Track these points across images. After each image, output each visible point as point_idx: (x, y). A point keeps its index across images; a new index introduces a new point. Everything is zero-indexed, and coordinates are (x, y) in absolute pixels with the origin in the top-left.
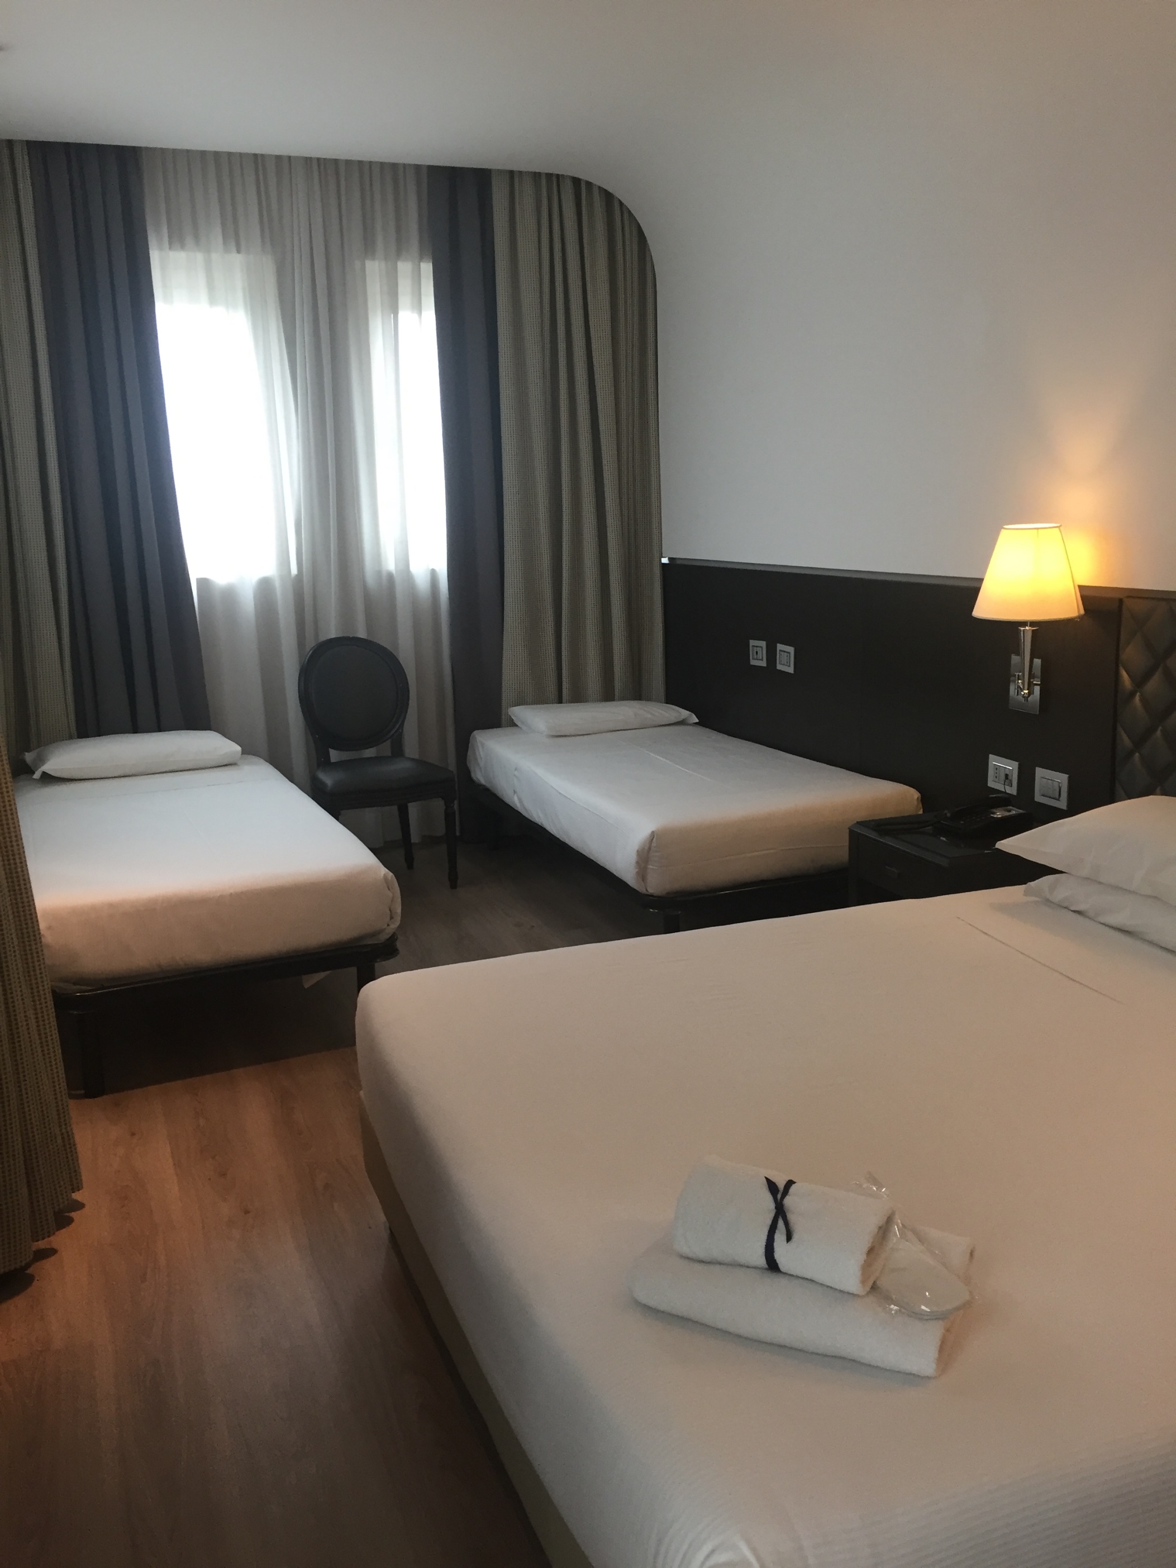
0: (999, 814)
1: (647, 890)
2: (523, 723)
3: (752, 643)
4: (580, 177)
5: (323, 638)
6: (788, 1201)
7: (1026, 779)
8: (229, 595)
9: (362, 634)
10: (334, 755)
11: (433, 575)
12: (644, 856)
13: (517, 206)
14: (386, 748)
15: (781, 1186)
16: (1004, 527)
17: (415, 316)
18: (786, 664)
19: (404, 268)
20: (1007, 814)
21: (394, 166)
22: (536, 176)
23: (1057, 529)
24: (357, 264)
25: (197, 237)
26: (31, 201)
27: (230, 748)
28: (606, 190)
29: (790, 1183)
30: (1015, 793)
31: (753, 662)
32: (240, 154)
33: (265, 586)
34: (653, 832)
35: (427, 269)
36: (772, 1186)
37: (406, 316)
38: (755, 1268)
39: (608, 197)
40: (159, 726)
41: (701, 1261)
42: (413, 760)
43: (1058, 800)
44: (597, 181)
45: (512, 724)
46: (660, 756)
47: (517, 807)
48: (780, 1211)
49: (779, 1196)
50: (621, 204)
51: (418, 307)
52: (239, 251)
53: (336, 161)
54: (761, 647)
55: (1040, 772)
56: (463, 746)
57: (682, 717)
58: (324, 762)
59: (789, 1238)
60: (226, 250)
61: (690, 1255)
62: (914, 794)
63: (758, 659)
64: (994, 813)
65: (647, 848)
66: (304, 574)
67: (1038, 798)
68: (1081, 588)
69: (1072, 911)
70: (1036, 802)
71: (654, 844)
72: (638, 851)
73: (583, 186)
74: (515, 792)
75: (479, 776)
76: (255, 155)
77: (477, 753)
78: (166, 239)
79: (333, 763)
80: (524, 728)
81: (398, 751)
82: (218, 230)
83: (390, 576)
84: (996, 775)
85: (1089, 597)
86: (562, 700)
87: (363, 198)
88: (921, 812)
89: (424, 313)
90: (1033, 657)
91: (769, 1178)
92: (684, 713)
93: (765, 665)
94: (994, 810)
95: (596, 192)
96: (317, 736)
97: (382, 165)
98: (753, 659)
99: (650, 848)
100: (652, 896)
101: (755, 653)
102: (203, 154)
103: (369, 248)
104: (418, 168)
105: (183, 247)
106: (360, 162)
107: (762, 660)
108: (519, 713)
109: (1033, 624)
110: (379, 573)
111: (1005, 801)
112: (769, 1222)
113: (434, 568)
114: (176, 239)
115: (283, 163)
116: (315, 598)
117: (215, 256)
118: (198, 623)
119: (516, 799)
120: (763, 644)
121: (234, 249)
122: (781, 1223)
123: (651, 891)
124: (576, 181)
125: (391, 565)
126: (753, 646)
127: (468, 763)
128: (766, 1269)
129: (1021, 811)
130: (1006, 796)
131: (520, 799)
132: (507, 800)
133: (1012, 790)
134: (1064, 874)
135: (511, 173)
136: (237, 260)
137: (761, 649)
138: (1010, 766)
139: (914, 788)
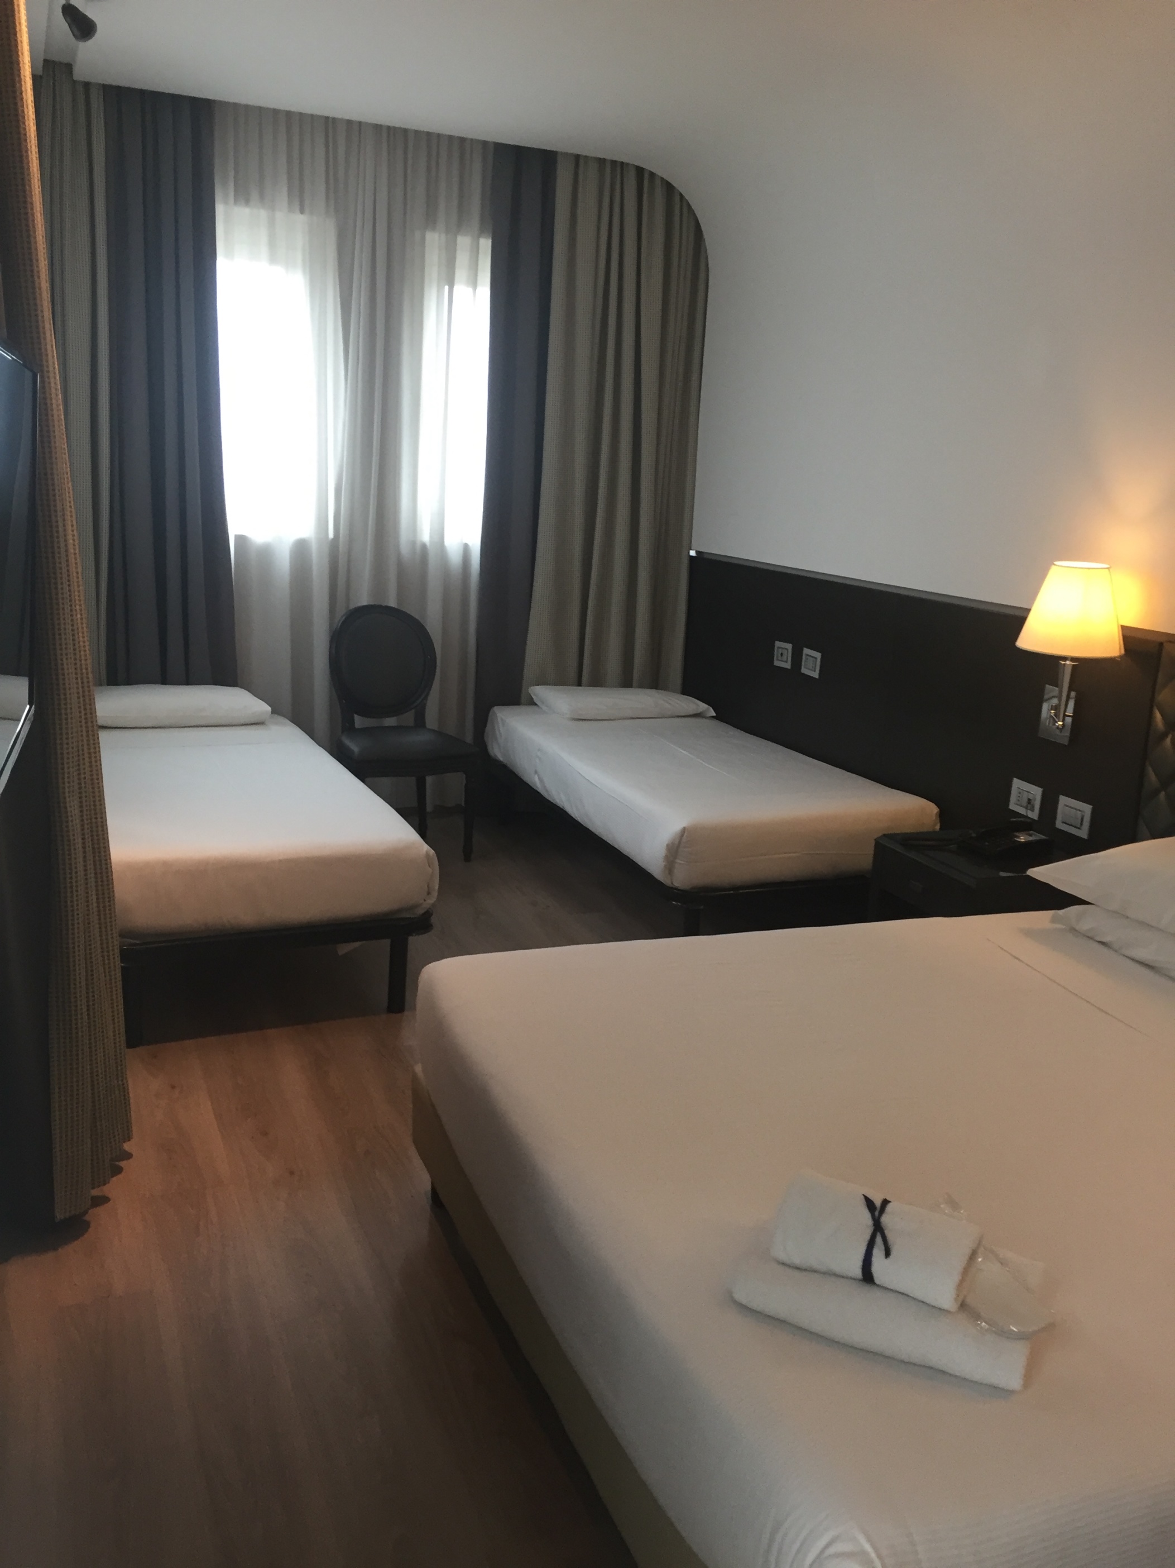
0: (1022, 839)
1: (672, 883)
2: (543, 703)
3: (778, 644)
4: (644, 167)
5: (353, 606)
6: (885, 1219)
7: (1049, 806)
8: (266, 553)
9: (392, 603)
10: (359, 721)
11: (466, 549)
12: (674, 851)
13: (580, 190)
14: (408, 718)
15: (878, 1203)
16: (1055, 563)
17: (471, 290)
18: (811, 668)
19: (464, 242)
20: (1031, 838)
21: (462, 140)
22: (601, 162)
23: (1107, 570)
24: (418, 234)
25: (262, 197)
26: (103, 146)
27: (261, 707)
28: (667, 182)
29: (885, 1202)
30: (1036, 818)
31: (777, 663)
32: (312, 115)
33: (301, 548)
34: (684, 828)
35: (486, 244)
36: (869, 1204)
37: (461, 289)
38: (851, 1278)
39: (669, 188)
40: (188, 679)
41: (798, 1268)
42: (433, 731)
43: (1079, 828)
44: (659, 172)
45: (532, 703)
46: (682, 749)
47: (538, 788)
48: (878, 1228)
49: (877, 1213)
50: (681, 195)
51: (474, 283)
52: (302, 212)
53: (405, 131)
54: (787, 649)
55: (1064, 800)
56: (482, 720)
57: (700, 710)
58: (349, 728)
59: (888, 1253)
60: (291, 210)
61: (788, 1262)
62: (932, 809)
63: (783, 660)
64: (1018, 837)
65: (677, 842)
66: (341, 536)
67: (1059, 825)
68: (1124, 628)
69: (1097, 941)
70: (1058, 829)
71: (684, 839)
72: (667, 845)
73: (646, 176)
74: (536, 772)
75: (496, 752)
76: (327, 118)
77: (496, 727)
78: (232, 194)
79: (359, 729)
80: (544, 708)
81: (420, 722)
82: (285, 189)
83: (424, 546)
84: (1018, 798)
85: (1131, 637)
86: (581, 683)
87: (429, 169)
88: (938, 827)
89: (479, 289)
90: (1070, 689)
91: (866, 1195)
92: (702, 706)
93: (789, 667)
94: (1017, 834)
95: (658, 182)
96: (344, 701)
97: (451, 138)
98: (778, 660)
99: (680, 842)
100: (677, 889)
101: (780, 655)
102: (276, 112)
103: (430, 220)
104: (485, 143)
105: (247, 202)
106: (429, 134)
107: (786, 662)
108: (539, 692)
109: (1073, 659)
110: (413, 543)
111: (1027, 825)
112: (868, 1237)
113: (468, 543)
114: (242, 196)
115: (354, 128)
116: (349, 561)
117: (279, 215)
118: (233, 580)
119: (536, 779)
120: (789, 646)
121: (297, 208)
122: (879, 1240)
123: (677, 884)
124: (640, 171)
125: (425, 536)
126: (779, 648)
127: (485, 738)
128: (861, 1280)
129: (1043, 837)
130: (1029, 820)
131: (541, 780)
132: (526, 779)
133: (1034, 815)
134: (1093, 906)
135: (577, 157)
136: (300, 220)
137: (786, 651)
138: (1036, 792)
139: (933, 802)
